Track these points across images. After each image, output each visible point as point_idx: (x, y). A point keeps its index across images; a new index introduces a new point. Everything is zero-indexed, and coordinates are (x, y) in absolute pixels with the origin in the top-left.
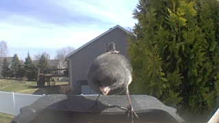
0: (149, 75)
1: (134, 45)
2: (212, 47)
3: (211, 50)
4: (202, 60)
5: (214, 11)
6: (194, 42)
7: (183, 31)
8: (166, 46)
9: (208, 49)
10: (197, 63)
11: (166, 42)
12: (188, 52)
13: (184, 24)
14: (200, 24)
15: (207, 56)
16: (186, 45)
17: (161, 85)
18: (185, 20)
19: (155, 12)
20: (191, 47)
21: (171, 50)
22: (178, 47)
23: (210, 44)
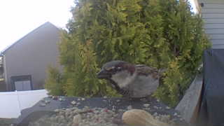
0: (83, 70)
1: (67, 40)
2: (158, 43)
3: (155, 46)
4: (144, 56)
5: (165, 8)
6: (134, 38)
7: (121, 26)
8: (101, 41)
9: (152, 45)
10: (138, 59)
11: (101, 36)
12: (126, 47)
13: (124, 20)
14: (143, 19)
15: (150, 53)
16: (124, 41)
17: (97, 81)
18: (125, 15)
19: (91, 7)
20: (130, 42)
21: (106, 45)
22: (114, 42)
23: (155, 41)
